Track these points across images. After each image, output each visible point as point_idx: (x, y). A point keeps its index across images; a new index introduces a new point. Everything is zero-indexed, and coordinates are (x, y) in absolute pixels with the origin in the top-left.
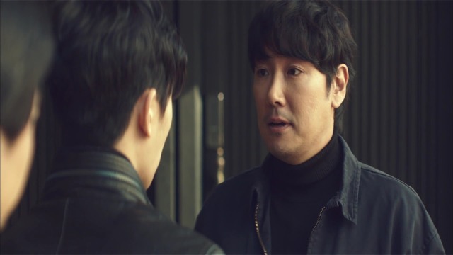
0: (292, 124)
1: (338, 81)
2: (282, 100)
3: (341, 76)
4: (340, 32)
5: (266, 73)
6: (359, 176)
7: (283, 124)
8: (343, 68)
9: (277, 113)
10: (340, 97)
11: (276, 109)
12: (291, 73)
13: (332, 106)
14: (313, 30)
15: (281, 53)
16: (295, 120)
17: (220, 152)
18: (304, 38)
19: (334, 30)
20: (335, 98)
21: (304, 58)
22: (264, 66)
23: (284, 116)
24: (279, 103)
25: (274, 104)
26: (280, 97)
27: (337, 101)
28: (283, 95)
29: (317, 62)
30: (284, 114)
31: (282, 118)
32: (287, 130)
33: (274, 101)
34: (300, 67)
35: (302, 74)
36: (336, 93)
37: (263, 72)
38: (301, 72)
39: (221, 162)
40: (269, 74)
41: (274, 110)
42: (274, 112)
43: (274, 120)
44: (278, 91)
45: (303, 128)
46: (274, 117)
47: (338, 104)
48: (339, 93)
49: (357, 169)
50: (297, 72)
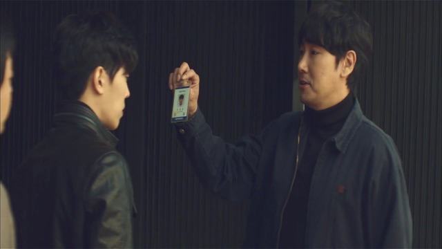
0: (310, 84)
2: (306, 69)
7: (306, 83)
8: (351, 53)
9: (303, 77)
11: (302, 74)
13: (340, 75)
16: (312, 82)
20: (344, 71)
24: (304, 71)
26: (304, 67)
28: (307, 66)
30: (307, 78)
31: (305, 80)
32: (307, 87)
33: (301, 70)
34: (317, 49)
35: (318, 54)
36: (345, 68)
43: (302, 81)
44: (304, 64)
47: (345, 75)
48: (347, 69)
50: (315, 53)
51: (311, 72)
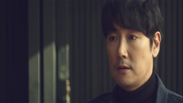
0: (131, 68)
1: (155, 41)
2: (126, 55)
3: (157, 39)
4: (156, 13)
5: (115, 39)
6: (167, 99)
7: (126, 68)
8: (158, 34)
9: (123, 63)
10: (156, 51)
11: (122, 60)
12: (130, 38)
13: (153, 56)
14: (143, 13)
15: (125, 27)
16: (133, 65)
17: (68, 83)
18: (138, 18)
19: (153, 12)
20: (154, 52)
21: (138, 30)
22: (114, 35)
23: (127, 64)
24: (124, 57)
25: (122, 57)
26: (125, 52)
27: (155, 53)
28: (126, 51)
29: (145, 32)
30: (126, 62)
31: (125, 65)
32: (129, 72)
33: (122, 56)
34: (136, 35)
35: (137, 39)
36: (154, 48)
37: (113, 38)
38: (137, 37)
39: (68, 89)
40: (117, 39)
41: (121, 60)
42: (121, 62)
43: (121, 66)
44: (124, 50)
45: (138, 70)
46: (121, 64)
47: (156, 55)
49: (166, 95)
50: (134, 38)
51: (131, 57)
